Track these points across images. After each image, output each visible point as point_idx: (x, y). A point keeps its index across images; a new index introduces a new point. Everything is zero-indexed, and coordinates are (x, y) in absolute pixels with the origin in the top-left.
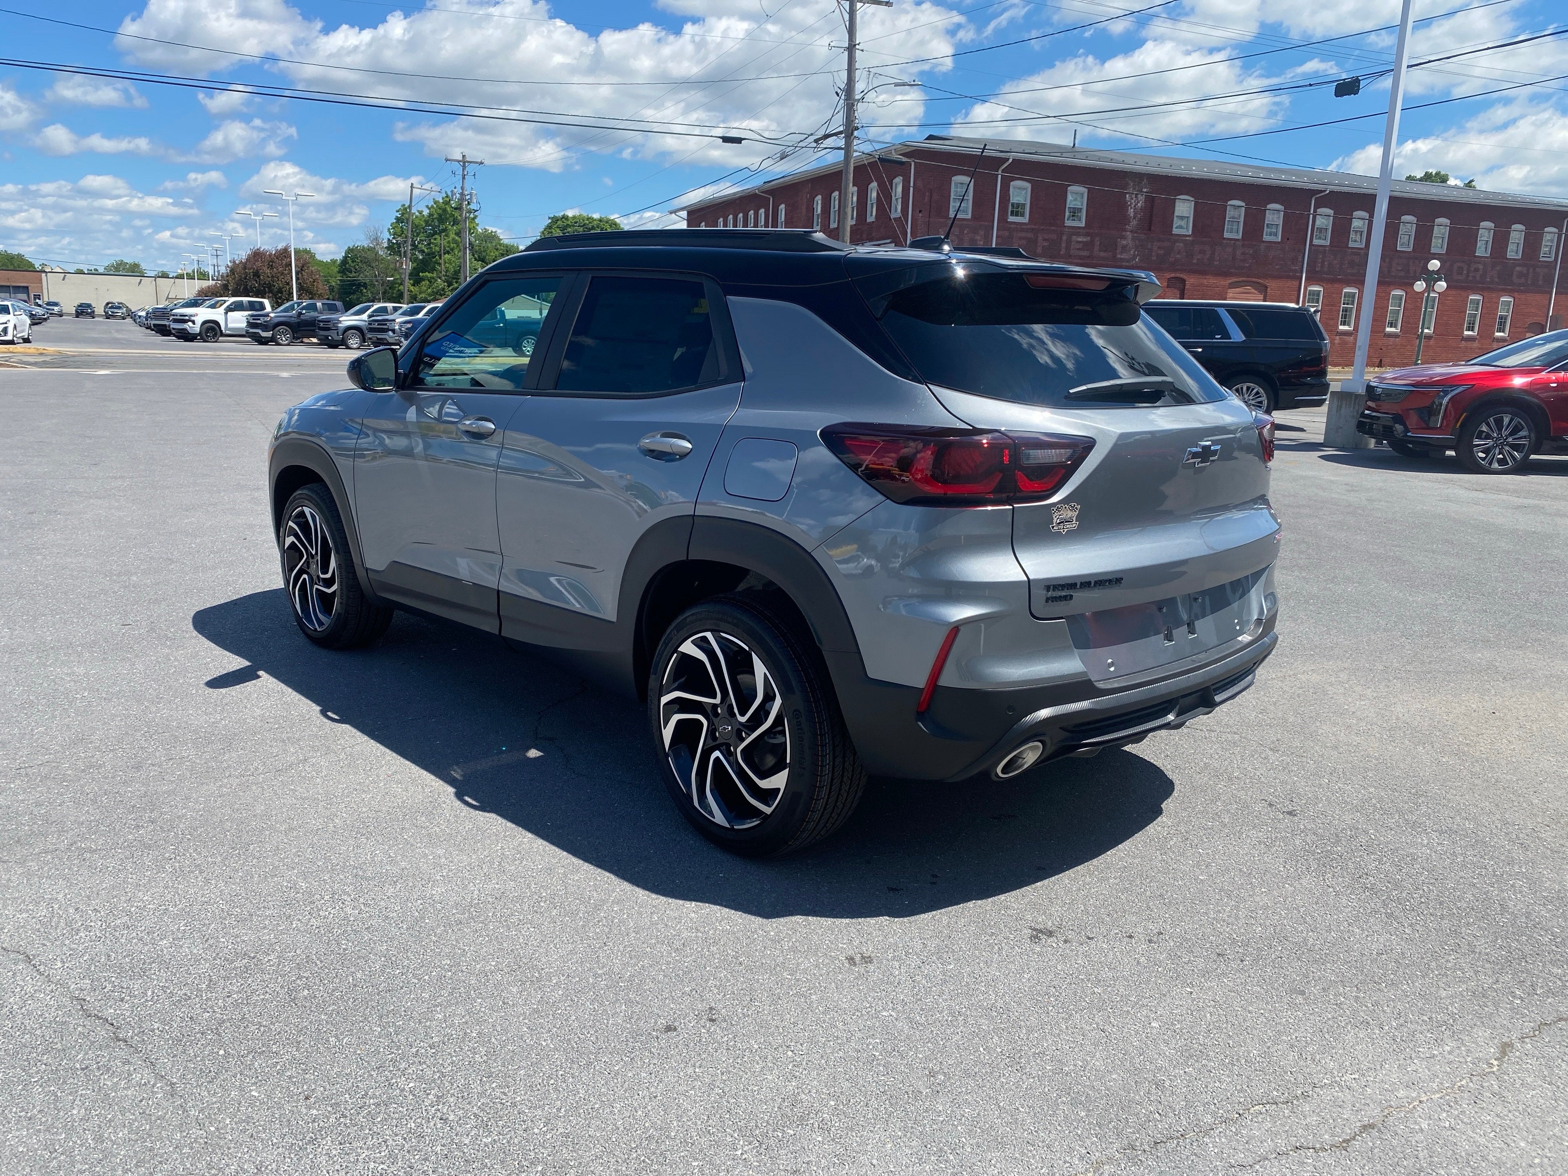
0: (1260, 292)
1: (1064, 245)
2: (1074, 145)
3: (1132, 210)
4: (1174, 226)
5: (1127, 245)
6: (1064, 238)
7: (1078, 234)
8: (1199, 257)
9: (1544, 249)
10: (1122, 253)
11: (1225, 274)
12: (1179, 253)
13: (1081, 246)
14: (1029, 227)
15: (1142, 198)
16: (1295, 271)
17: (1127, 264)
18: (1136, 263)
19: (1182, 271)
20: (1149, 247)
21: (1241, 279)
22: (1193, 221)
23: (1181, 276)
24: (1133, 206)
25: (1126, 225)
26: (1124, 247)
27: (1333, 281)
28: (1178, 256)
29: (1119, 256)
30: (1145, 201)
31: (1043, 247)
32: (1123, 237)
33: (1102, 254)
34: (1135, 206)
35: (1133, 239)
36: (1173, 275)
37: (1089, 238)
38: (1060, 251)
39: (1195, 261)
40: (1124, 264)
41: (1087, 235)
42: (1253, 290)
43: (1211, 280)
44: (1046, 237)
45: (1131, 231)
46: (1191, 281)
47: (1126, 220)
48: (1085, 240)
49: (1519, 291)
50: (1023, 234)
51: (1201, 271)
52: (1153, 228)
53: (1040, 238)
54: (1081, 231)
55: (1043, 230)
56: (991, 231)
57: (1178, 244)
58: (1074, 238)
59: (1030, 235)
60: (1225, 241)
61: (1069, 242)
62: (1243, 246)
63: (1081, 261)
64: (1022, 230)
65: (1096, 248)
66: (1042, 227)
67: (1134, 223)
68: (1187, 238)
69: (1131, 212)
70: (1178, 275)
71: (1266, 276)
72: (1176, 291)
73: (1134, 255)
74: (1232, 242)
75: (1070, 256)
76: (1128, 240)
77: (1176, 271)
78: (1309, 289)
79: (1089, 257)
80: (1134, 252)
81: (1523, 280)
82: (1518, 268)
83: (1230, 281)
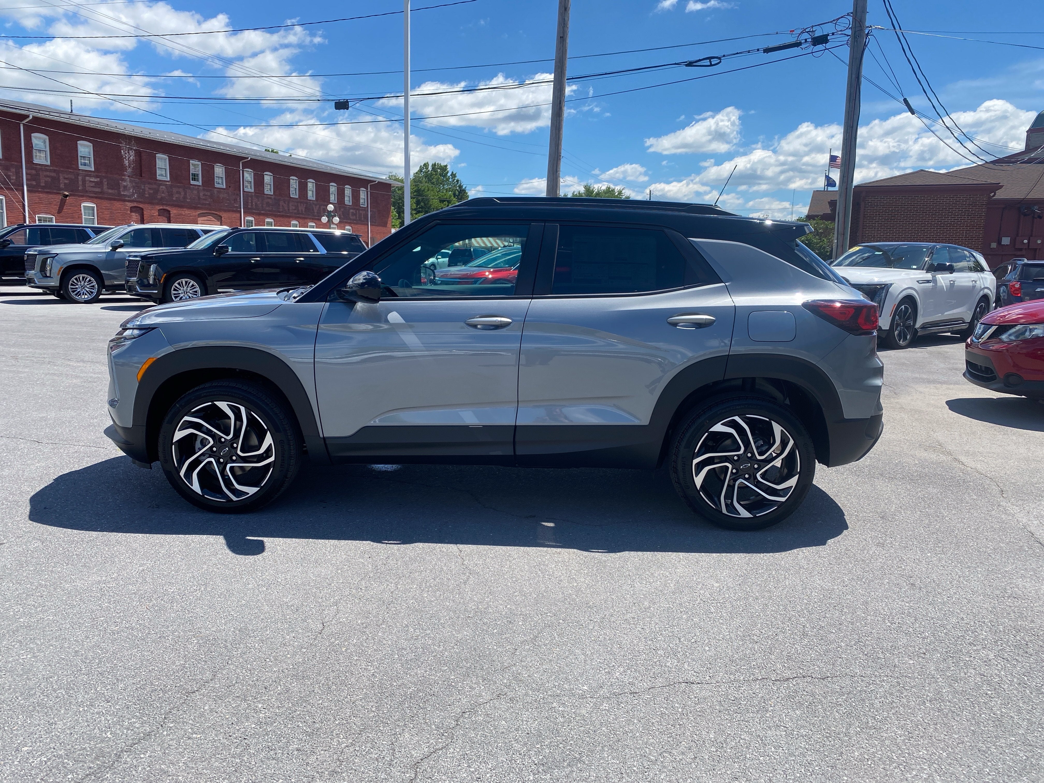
0: (218, 220)
1: (80, 183)
2: (72, 111)
3: (127, 162)
4: (158, 174)
5: (127, 186)
6: (80, 178)
7: (90, 176)
8: (177, 196)
9: (362, 201)
10: (124, 191)
11: (196, 208)
12: (163, 193)
13: (93, 184)
14: (51, 168)
15: (132, 153)
16: (236, 207)
17: (129, 199)
18: (135, 198)
19: (167, 205)
20: (143, 188)
21: (205, 211)
22: (170, 172)
23: (167, 208)
24: (127, 158)
25: (124, 171)
26: (125, 187)
27: (259, 214)
28: (163, 195)
29: (122, 193)
30: (135, 156)
31: (65, 184)
32: (123, 180)
33: (110, 191)
34: (128, 159)
35: (131, 181)
36: (161, 208)
37: (99, 179)
38: (78, 187)
39: (174, 199)
40: (127, 198)
41: (97, 177)
42: (214, 219)
43: (187, 212)
44: (66, 177)
45: (129, 176)
46: (174, 212)
47: (123, 168)
48: (96, 180)
49: (354, 223)
50: (48, 173)
51: (179, 205)
52: (143, 175)
53: (61, 177)
54: (92, 174)
55: (62, 171)
56: (21, 170)
57: (161, 187)
58: (87, 178)
59: (53, 174)
60: (192, 186)
61: (84, 181)
62: (204, 189)
63: (95, 195)
64: (47, 170)
65: (105, 187)
66: (62, 169)
67: (129, 170)
68: (167, 183)
69: (126, 163)
70: (165, 208)
71: (220, 210)
72: (164, 218)
73: (133, 192)
74: (197, 187)
75: (87, 191)
76: (127, 182)
77: (163, 204)
78: (246, 218)
79: (101, 192)
80: (133, 191)
81: (354, 217)
82: (351, 211)
83: (199, 213)
